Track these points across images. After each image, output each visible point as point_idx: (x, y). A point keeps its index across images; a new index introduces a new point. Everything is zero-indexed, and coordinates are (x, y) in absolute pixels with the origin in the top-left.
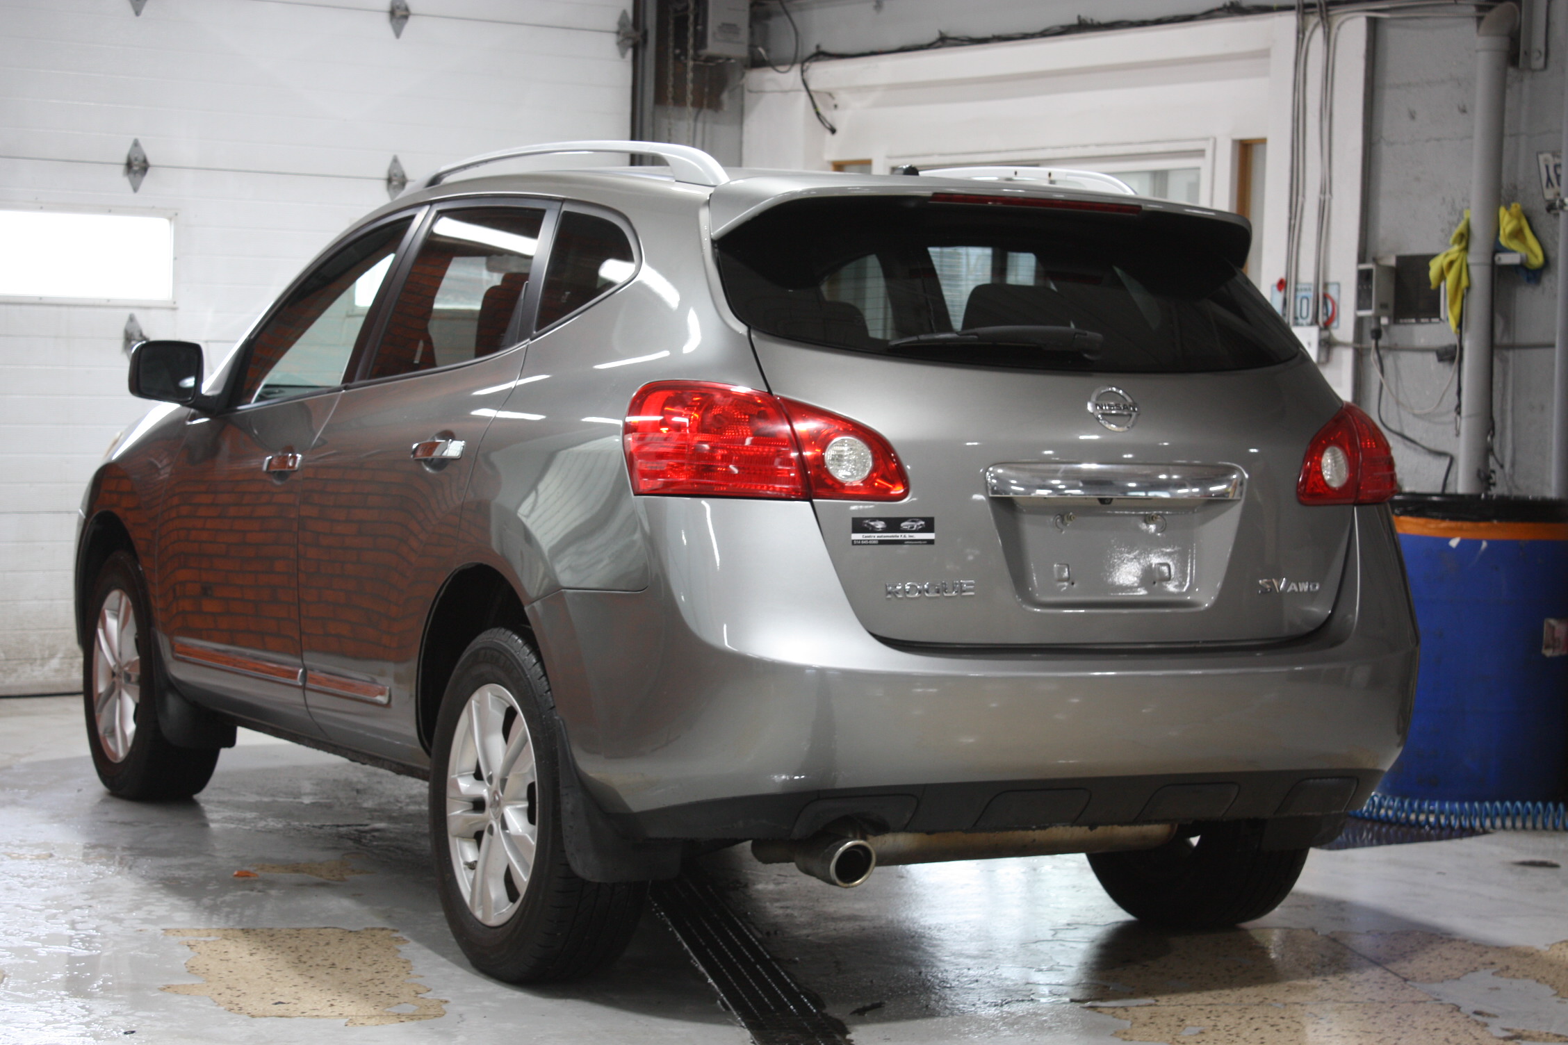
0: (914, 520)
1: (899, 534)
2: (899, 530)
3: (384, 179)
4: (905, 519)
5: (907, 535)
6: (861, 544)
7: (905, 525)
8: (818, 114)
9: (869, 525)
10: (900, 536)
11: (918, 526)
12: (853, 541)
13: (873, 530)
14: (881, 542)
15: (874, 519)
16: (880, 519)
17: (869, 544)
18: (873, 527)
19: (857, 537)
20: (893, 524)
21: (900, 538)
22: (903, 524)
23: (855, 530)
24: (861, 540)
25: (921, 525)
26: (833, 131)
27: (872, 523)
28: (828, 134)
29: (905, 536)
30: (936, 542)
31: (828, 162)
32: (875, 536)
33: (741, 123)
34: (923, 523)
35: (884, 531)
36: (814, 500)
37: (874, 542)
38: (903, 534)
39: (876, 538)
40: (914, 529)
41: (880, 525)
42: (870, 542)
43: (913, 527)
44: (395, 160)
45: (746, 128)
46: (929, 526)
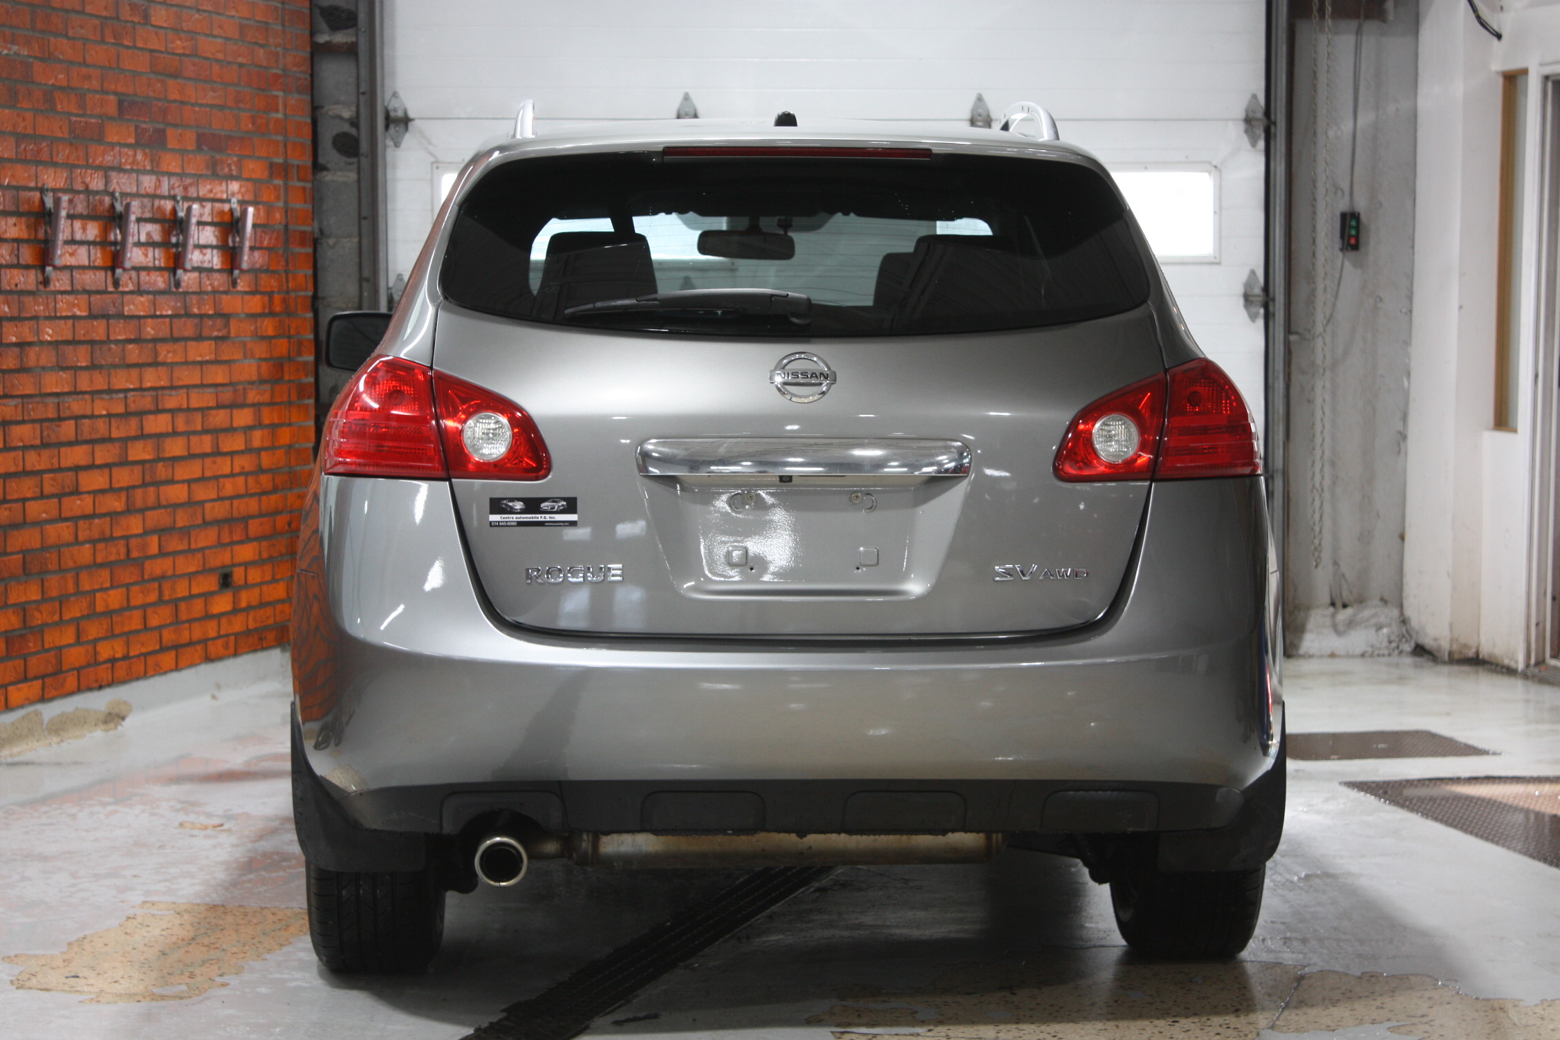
0: (554, 500)
1: (539, 516)
2: (539, 511)
3: (966, 120)
4: (545, 500)
5: (547, 516)
6: (499, 526)
7: (544, 505)
8: (1478, 18)
9: (507, 505)
10: (540, 517)
11: (559, 506)
12: (491, 522)
13: (512, 511)
14: (520, 524)
15: (512, 500)
16: (519, 500)
17: (507, 526)
18: (510, 507)
19: (495, 518)
20: (533, 505)
21: (540, 520)
22: (542, 505)
23: (493, 512)
24: (499, 522)
25: (563, 505)
26: (1499, 36)
27: (511, 504)
28: (1495, 40)
29: (545, 518)
30: (578, 523)
31: (1497, 73)
32: (514, 518)
33: (1416, 33)
34: (565, 503)
35: (523, 512)
36: (453, 480)
37: (513, 524)
38: (543, 516)
39: (515, 520)
40: (555, 510)
41: (519, 506)
42: (508, 524)
43: (554, 508)
44: (980, 99)
45: (1421, 39)
46: (571, 506)
